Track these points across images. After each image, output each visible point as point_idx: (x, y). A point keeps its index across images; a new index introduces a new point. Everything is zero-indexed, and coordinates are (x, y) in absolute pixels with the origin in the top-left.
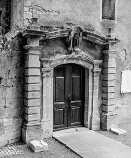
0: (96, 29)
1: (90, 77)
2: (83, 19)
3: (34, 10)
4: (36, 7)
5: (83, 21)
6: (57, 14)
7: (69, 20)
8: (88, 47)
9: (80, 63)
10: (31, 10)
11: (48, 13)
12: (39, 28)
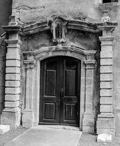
0: (89, 16)
1: (82, 70)
2: (71, 9)
3: (21, 10)
4: (23, 7)
5: (71, 11)
6: (43, 9)
7: (55, 12)
8: (79, 37)
9: (68, 54)
10: (18, 11)
11: (34, 10)
12: (15, 24)
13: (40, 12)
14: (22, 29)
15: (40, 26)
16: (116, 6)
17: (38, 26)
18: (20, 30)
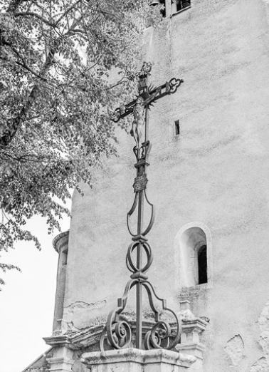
3: (76, 309)
4: (78, 303)
6: (103, 304)
10: (71, 310)
11: (92, 307)
12: (61, 332)
13: (100, 309)
14: (69, 340)
15: (94, 334)
16: (205, 290)
17: (92, 333)
18: (67, 341)
